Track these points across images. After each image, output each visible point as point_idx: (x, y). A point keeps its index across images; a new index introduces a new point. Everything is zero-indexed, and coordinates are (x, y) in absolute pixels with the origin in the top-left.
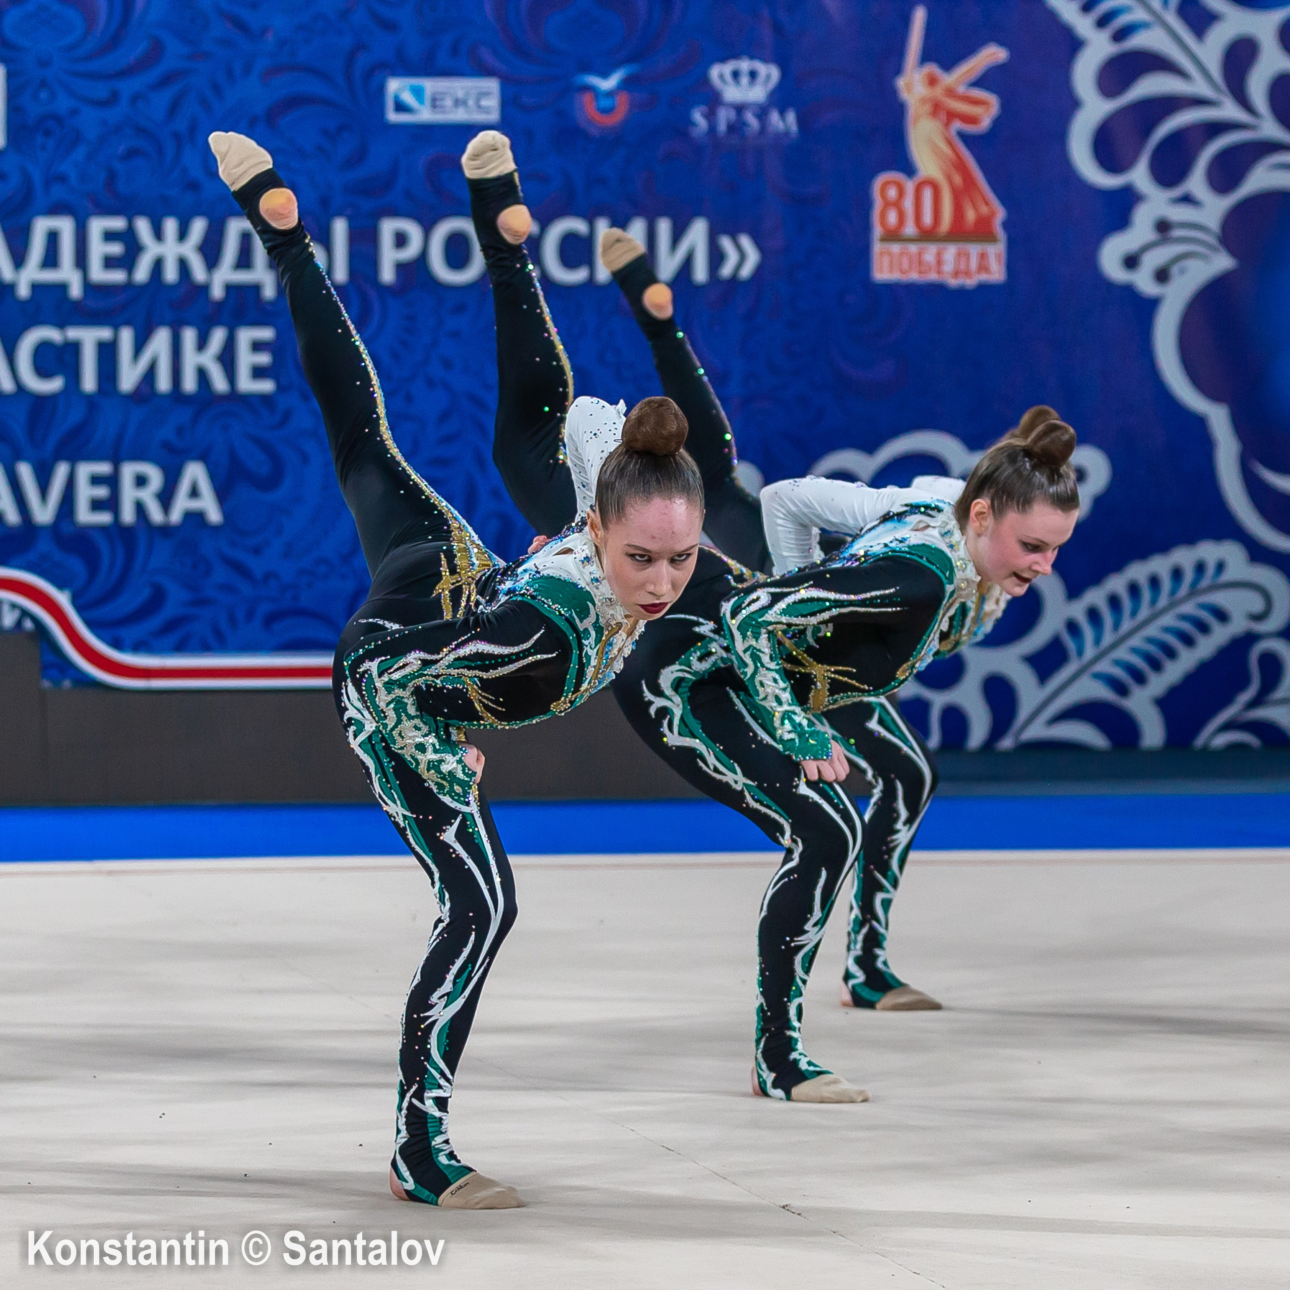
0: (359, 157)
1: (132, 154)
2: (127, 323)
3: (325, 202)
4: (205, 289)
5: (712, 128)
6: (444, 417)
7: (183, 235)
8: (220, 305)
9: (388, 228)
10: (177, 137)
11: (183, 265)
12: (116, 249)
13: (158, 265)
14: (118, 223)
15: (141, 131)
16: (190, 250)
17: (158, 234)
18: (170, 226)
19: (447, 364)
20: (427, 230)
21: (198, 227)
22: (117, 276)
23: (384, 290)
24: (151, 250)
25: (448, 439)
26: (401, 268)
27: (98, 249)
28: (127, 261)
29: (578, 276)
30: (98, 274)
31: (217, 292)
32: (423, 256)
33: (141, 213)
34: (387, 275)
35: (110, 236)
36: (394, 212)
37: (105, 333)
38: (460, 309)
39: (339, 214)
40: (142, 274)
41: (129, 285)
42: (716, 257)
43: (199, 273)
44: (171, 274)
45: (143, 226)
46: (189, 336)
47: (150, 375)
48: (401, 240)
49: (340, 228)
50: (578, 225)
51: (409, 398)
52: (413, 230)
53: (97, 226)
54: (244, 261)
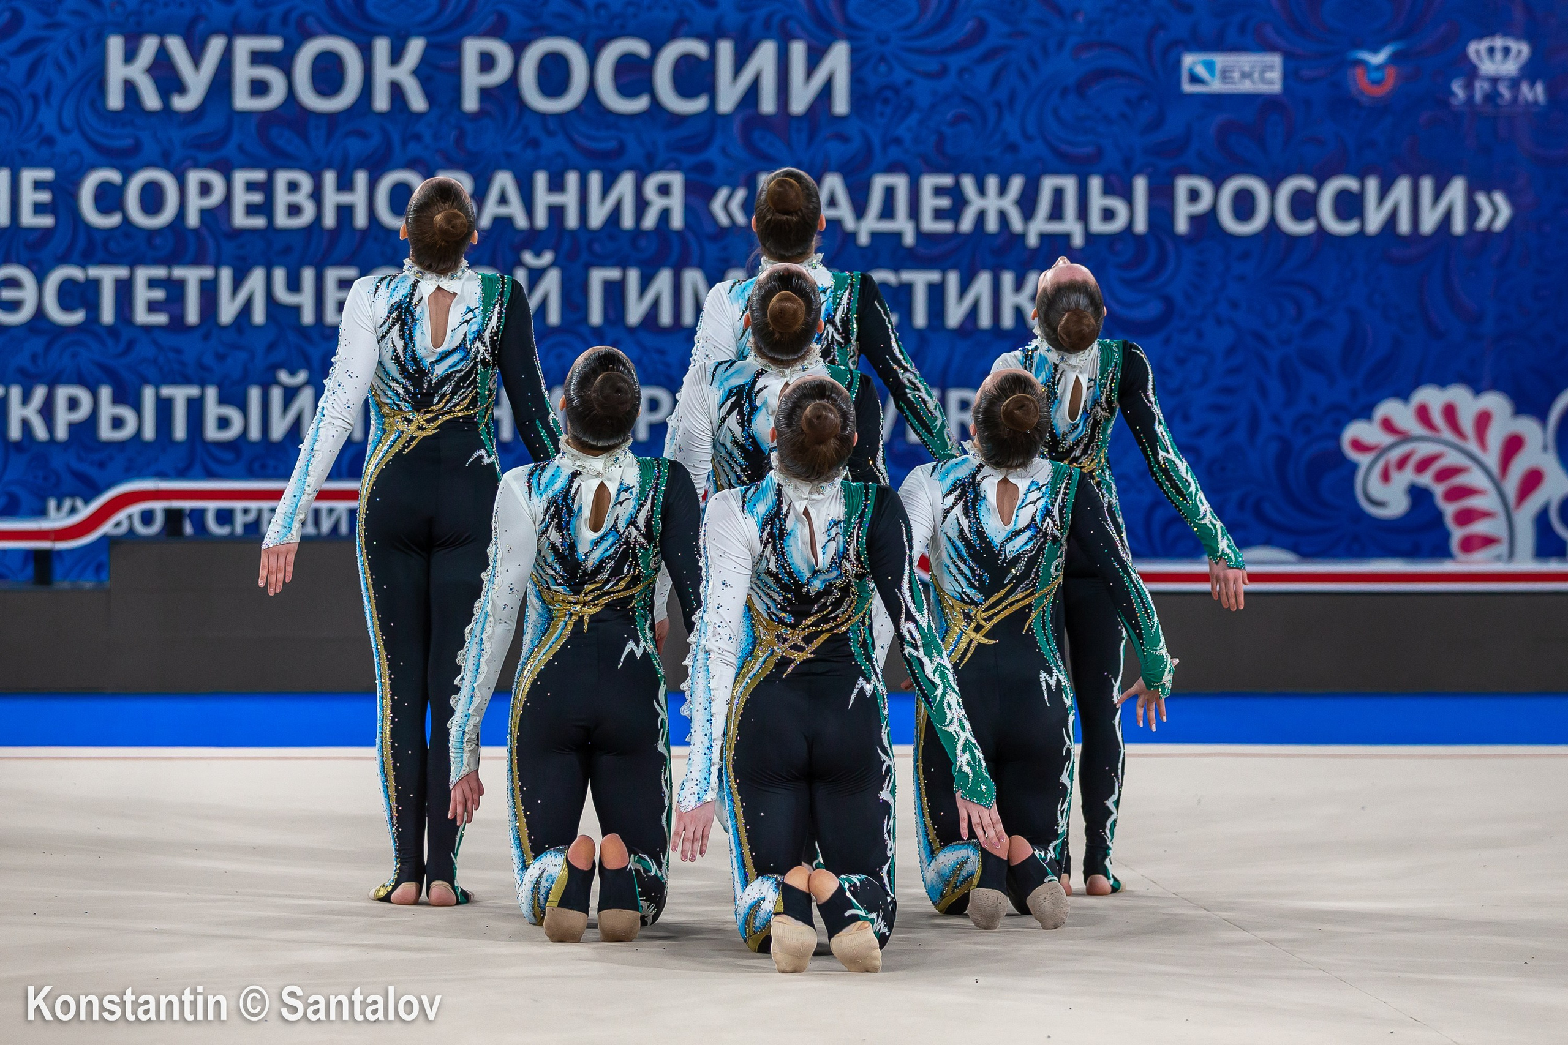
0: (1158, 122)
1: (959, 119)
2: (954, 267)
3: (1127, 162)
4: (1023, 237)
5: (1470, 98)
6: (1231, 351)
7: (1003, 190)
8: (1035, 251)
9: (1183, 184)
10: (998, 105)
11: (1003, 216)
12: (944, 202)
13: (981, 216)
14: (946, 180)
15: (967, 100)
16: (1008, 203)
17: (982, 190)
18: (992, 182)
19: (1234, 305)
20: (1217, 188)
21: (1017, 184)
22: (946, 226)
23: (1178, 239)
24: (976, 203)
25: (1234, 371)
26: (1194, 219)
27: (929, 202)
28: (954, 213)
29: (1351, 227)
30: (929, 224)
31: (1032, 241)
32: (1213, 210)
33: (966, 171)
34: (1182, 226)
35: (939, 191)
36: (1189, 171)
37: (934, 276)
38: (1245, 256)
39: (1139, 172)
40: (967, 224)
41: (956, 234)
42: (1473, 212)
43: (1016, 223)
44: (992, 225)
45: (968, 183)
46: (1008, 279)
47: (973, 312)
48: (1194, 195)
49: (1140, 185)
50: (1351, 184)
51: (1200, 335)
52: (1205, 187)
53: (928, 182)
54: (1057, 213)
